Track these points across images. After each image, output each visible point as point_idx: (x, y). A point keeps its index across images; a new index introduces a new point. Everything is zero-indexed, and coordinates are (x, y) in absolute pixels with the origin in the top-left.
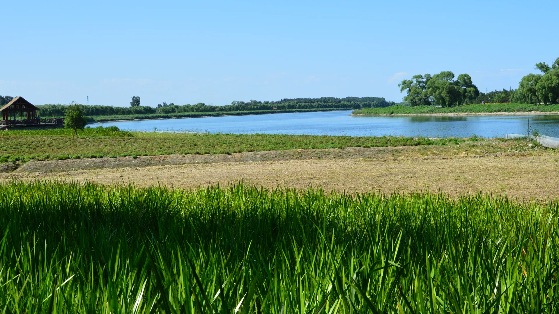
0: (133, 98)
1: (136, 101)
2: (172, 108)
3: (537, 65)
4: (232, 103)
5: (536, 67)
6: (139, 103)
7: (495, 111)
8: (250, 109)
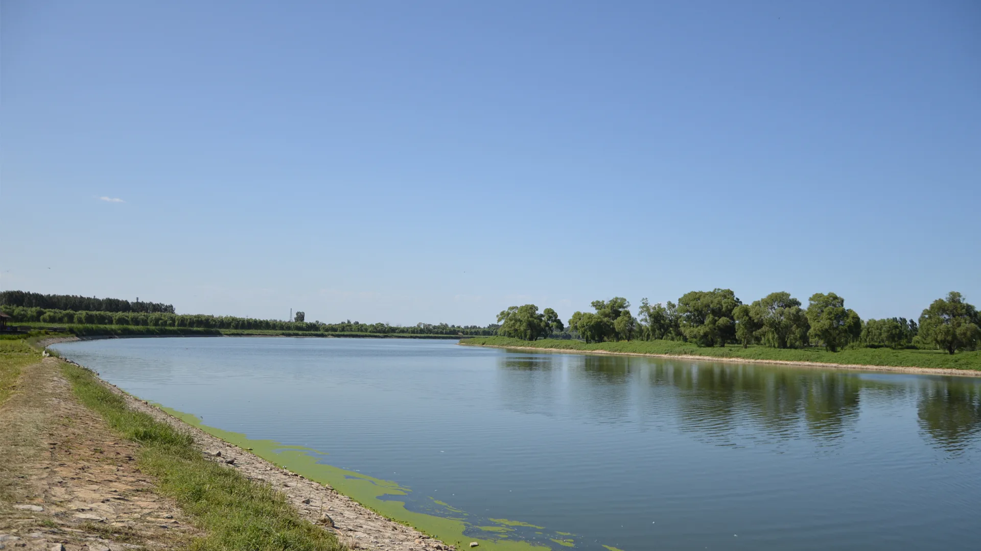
0: (297, 314)
1: (300, 317)
2: (343, 326)
3: (593, 303)
4: (418, 325)
5: (591, 305)
6: (304, 319)
7: (548, 348)
8: (437, 333)
